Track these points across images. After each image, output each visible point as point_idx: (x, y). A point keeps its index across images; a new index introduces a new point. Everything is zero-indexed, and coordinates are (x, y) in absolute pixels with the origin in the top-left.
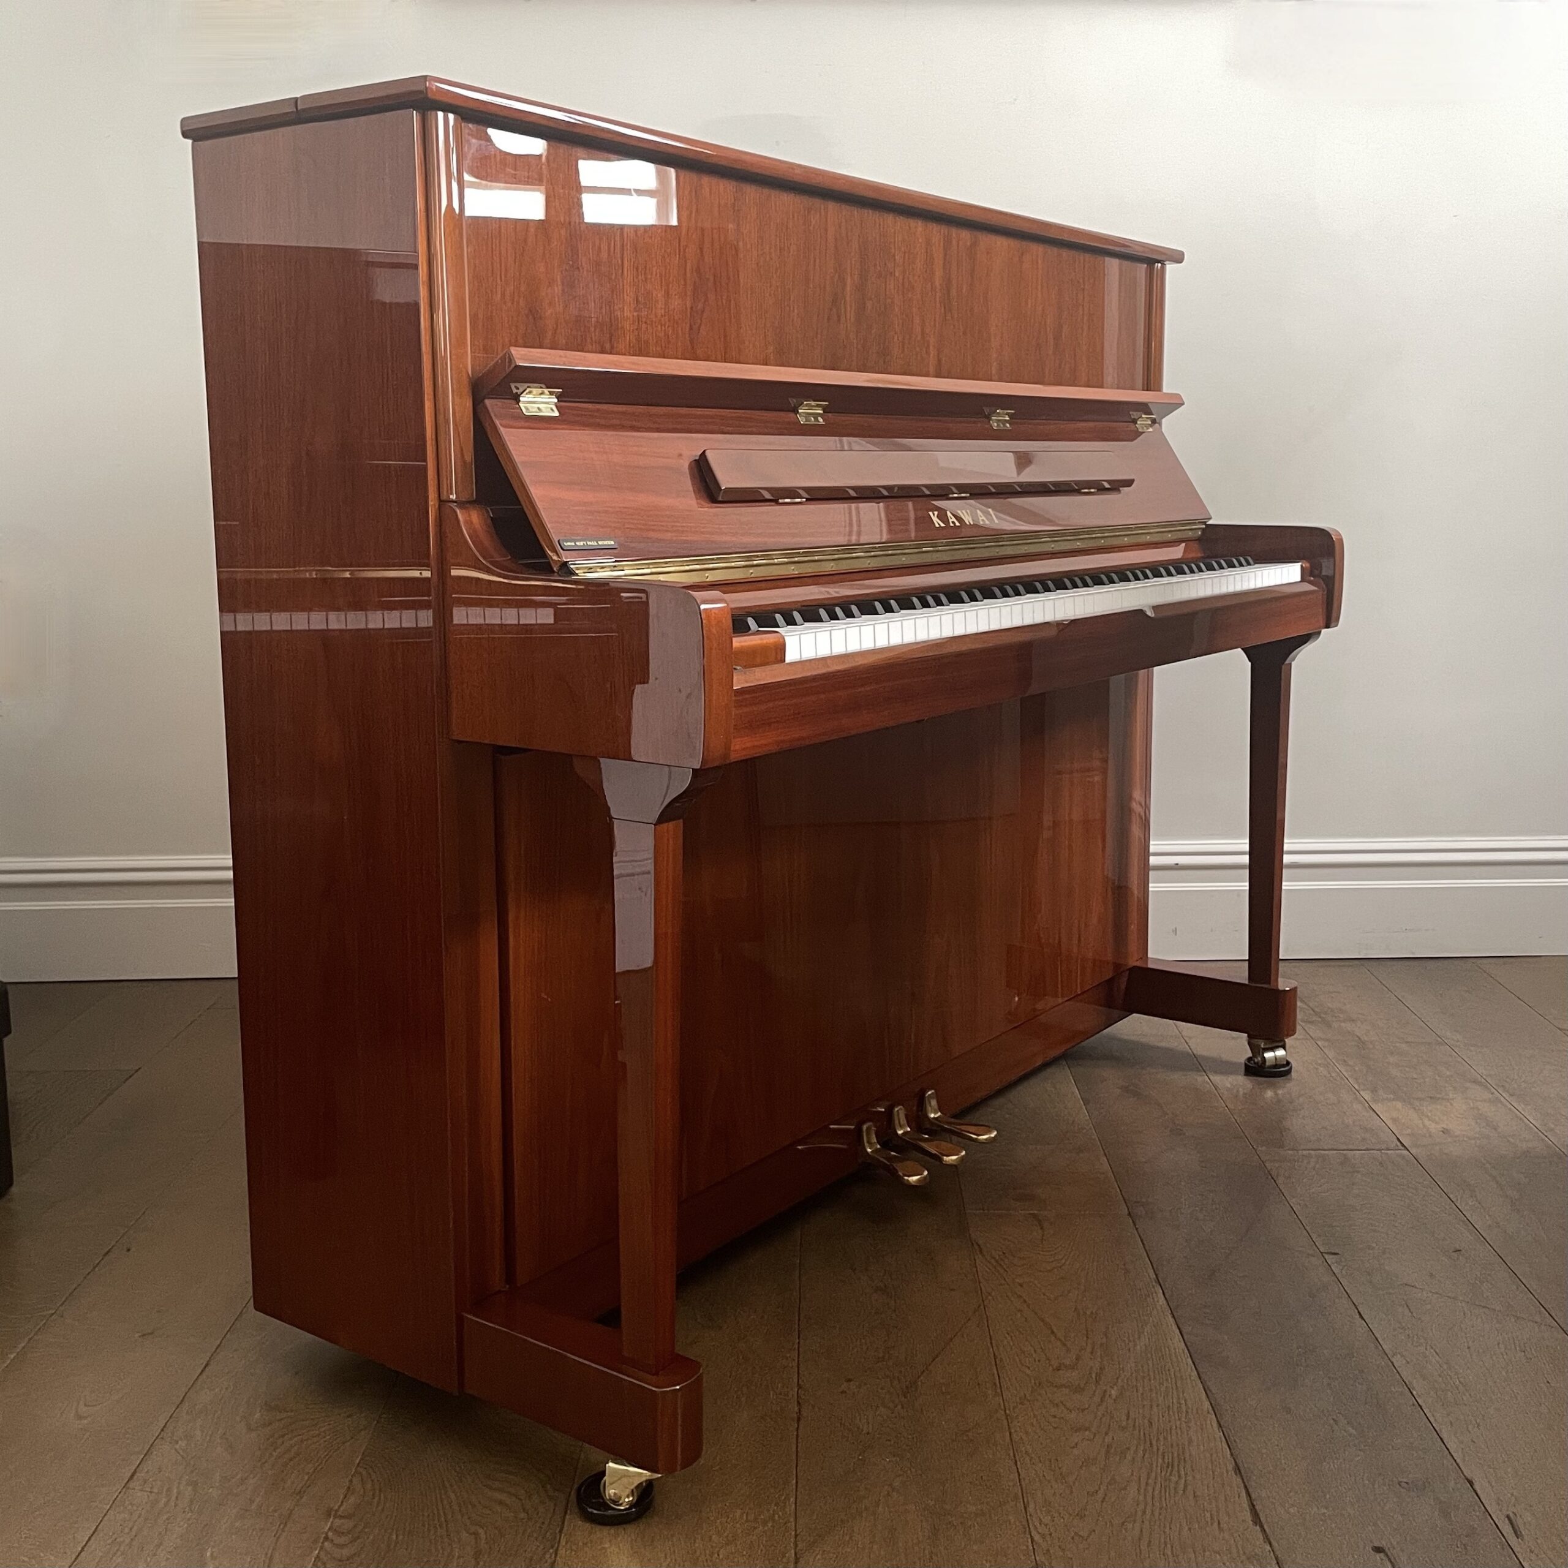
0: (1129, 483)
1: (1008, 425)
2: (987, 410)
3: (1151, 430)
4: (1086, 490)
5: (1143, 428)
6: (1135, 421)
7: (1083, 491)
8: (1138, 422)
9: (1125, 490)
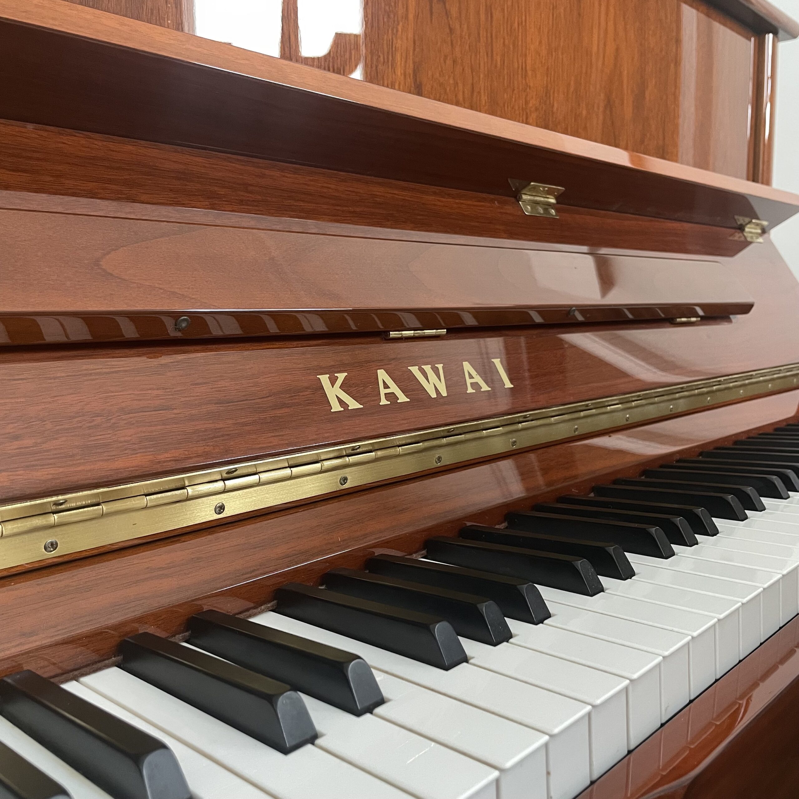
0: (745, 308)
1: (553, 212)
2: (513, 183)
3: (761, 240)
4: (684, 319)
5: (752, 237)
6: (741, 228)
7: (678, 320)
8: (747, 230)
9: (737, 319)
